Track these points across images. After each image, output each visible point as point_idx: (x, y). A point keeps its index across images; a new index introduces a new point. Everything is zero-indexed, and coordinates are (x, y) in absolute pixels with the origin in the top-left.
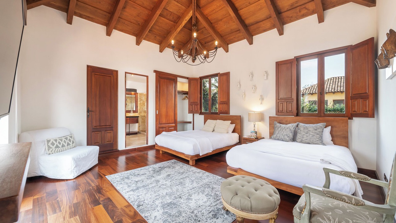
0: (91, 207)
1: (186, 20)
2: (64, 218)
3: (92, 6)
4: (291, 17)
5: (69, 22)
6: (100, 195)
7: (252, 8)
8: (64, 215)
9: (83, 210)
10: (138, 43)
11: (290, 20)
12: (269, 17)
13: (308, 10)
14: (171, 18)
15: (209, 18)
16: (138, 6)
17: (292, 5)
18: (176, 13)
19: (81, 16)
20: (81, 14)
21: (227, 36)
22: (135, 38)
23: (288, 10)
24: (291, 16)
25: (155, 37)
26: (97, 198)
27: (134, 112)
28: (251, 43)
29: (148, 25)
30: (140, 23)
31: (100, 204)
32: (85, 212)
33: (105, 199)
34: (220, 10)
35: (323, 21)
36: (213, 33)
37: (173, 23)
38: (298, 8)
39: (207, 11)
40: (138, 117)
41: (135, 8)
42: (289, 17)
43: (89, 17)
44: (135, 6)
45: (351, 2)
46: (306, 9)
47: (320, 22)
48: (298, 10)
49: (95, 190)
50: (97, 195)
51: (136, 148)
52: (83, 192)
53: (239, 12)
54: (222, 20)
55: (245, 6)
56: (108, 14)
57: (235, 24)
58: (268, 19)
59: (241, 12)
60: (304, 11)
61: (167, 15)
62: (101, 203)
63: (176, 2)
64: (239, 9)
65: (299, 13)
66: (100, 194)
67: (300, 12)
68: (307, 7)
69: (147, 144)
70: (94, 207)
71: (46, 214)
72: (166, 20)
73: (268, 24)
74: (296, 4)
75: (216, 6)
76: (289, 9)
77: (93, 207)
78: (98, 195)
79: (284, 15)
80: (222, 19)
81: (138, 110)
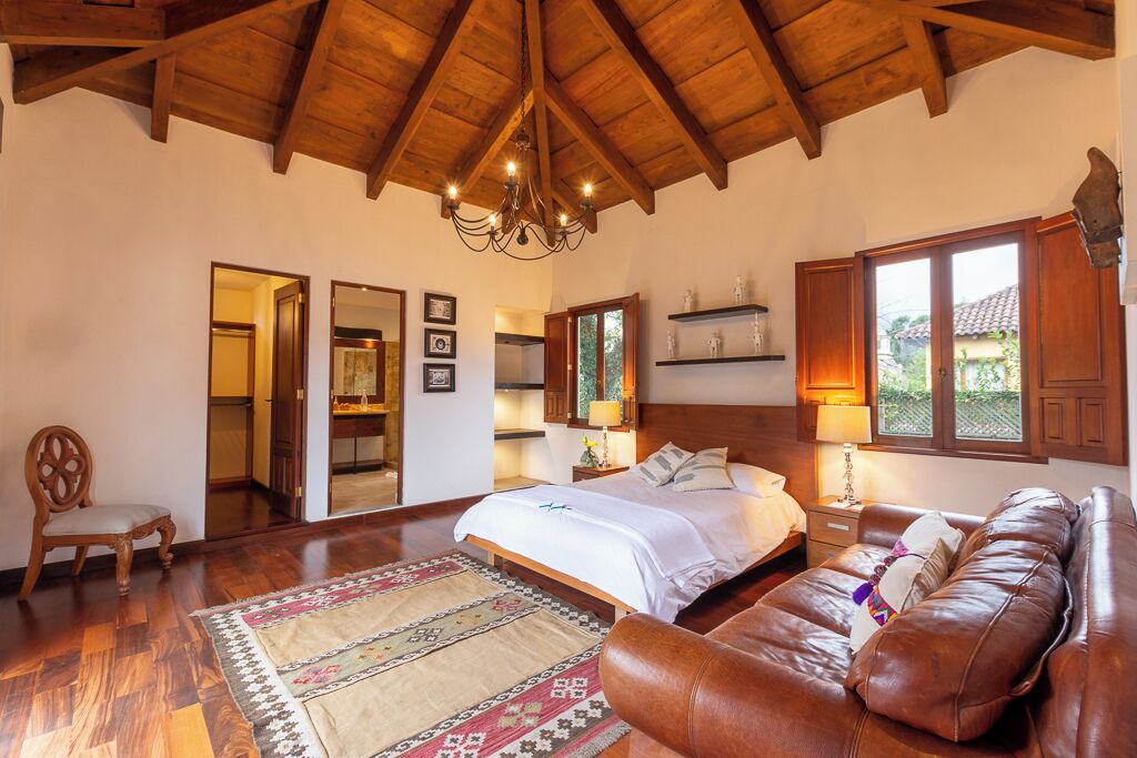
0: (167, 711)
1: (516, 119)
2: (72, 747)
3: (227, 87)
4: (844, 99)
5: (159, 133)
6: (208, 672)
7: (715, 75)
8: (73, 738)
9: (137, 721)
10: (373, 191)
11: (840, 108)
12: (771, 104)
13: (893, 74)
14: (470, 114)
15: (590, 109)
16: (365, 82)
17: (841, 62)
18: (485, 98)
19: (194, 116)
20: (195, 111)
21: (647, 164)
22: (363, 176)
23: (831, 79)
24: (841, 96)
25: (427, 172)
26: (195, 679)
27: (372, 400)
28: (722, 184)
29: (398, 137)
30: (376, 132)
31: (195, 700)
32: (141, 729)
33: (217, 685)
34: (618, 85)
35: (944, 109)
36: (603, 158)
37: (476, 128)
38: (861, 71)
39: (580, 90)
40: (384, 415)
41: (357, 88)
42: (836, 100)
43: (218, 118)
44: (358, 83)
45: (1032, 47)
46: (888, 72)
47: (933, 113)
48: (862, 78)
49: (196, 656)
50: (197, 669)
51: (362, 516)
52: (156, 661)
53: (676, 88)
54: (629, 116)
55: (695, 71)
56: (276, 108)
57: (667, 128)
58: (771, 110)
59: (683, 89)
60: (883, 81)
61: (457, 106)
62: (201, 697)
63: (480, 65)
64: (674, 81)
65: (865, 86)
66: (205, 668)
67: (868, 81)
68: (889, 67)
69: (400, 502)
70: (174, 713)
71: (24, 731)
72: (456, 120)
73: (770, 124)
74: (852, 57)
75: (605, 74)
76: (832, 75)
77: (173, 709)
78: (200, 670)
79: (821, 93)
80: (627, 113)
81: (386, 394)
